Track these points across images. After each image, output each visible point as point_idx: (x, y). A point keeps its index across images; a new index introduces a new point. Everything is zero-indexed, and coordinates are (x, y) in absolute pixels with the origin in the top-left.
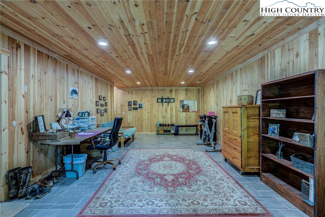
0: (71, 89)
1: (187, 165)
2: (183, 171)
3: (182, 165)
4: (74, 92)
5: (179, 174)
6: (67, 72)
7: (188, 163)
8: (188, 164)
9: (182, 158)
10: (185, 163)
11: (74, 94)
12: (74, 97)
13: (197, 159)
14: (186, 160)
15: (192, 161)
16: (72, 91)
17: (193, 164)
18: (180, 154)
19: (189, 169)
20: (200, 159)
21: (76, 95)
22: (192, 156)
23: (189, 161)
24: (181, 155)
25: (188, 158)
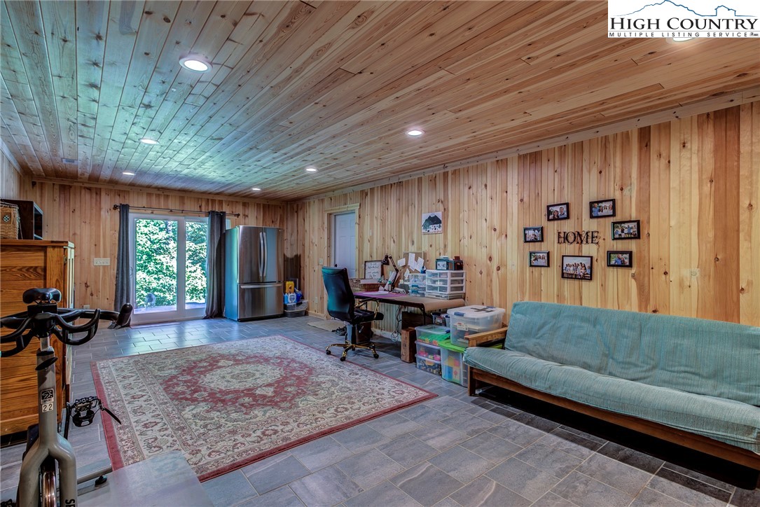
0: (425, 216)
1: (200, 387)
2: (205, 376)
3: (212, 385)
4: (434, 220)
5: (212, 370)
6: (420, 191)
7: (197, 392)
8: (195, 391)
9: (220, 405)
10: (205, 391)
11: (431, 226)
12: (431, 231)
13: (170, 410)
14: (205, 400)
15: (187, 399)
16: (426, 220)
17: (184, 393)
18: (234, 415)
19: (194, 381)
20: (157, 412)
21: (436, 225)
22: (186, 420)
23: (194, 400)
24: (228, 413)
25: (202, 408)
